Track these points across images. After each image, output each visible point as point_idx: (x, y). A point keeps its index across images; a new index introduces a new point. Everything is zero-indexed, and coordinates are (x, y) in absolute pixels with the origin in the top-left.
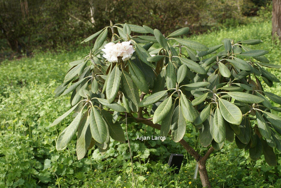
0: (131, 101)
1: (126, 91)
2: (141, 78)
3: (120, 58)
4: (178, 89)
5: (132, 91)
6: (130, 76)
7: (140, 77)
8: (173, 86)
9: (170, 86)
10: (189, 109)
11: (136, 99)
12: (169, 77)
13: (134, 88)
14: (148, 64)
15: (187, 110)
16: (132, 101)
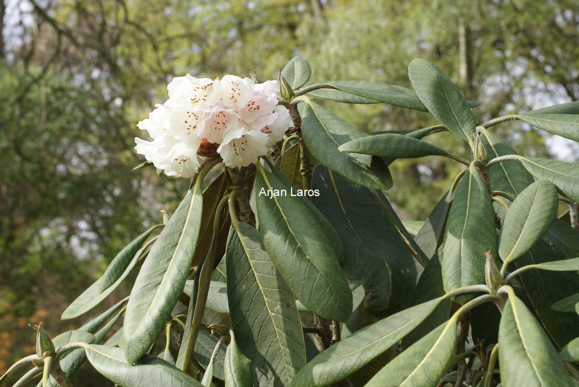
0: (270, 374)
1: (250, 321)
2: (313, 247)
3: (209, 150)
4: (496, 287)
5: (276, 318)
6: (258, 237)
7: (307, 239)
8: (473, 274)
9: (459, 274)
10: (545, 374)
11: (289, 359)
12: (455, 235)
13: (282, 300)
14: (349, 175)
15: (530, 373)
16: (274, 372)
